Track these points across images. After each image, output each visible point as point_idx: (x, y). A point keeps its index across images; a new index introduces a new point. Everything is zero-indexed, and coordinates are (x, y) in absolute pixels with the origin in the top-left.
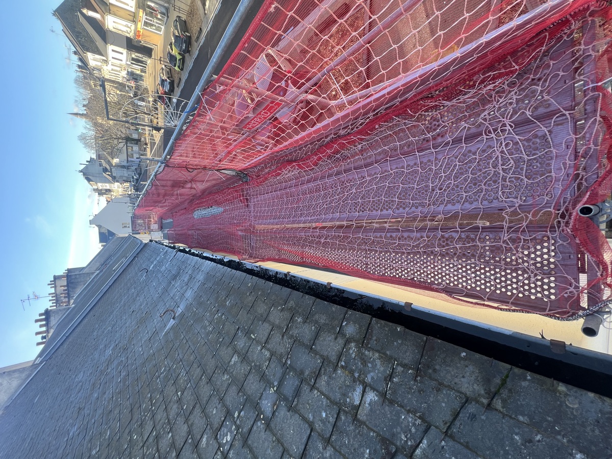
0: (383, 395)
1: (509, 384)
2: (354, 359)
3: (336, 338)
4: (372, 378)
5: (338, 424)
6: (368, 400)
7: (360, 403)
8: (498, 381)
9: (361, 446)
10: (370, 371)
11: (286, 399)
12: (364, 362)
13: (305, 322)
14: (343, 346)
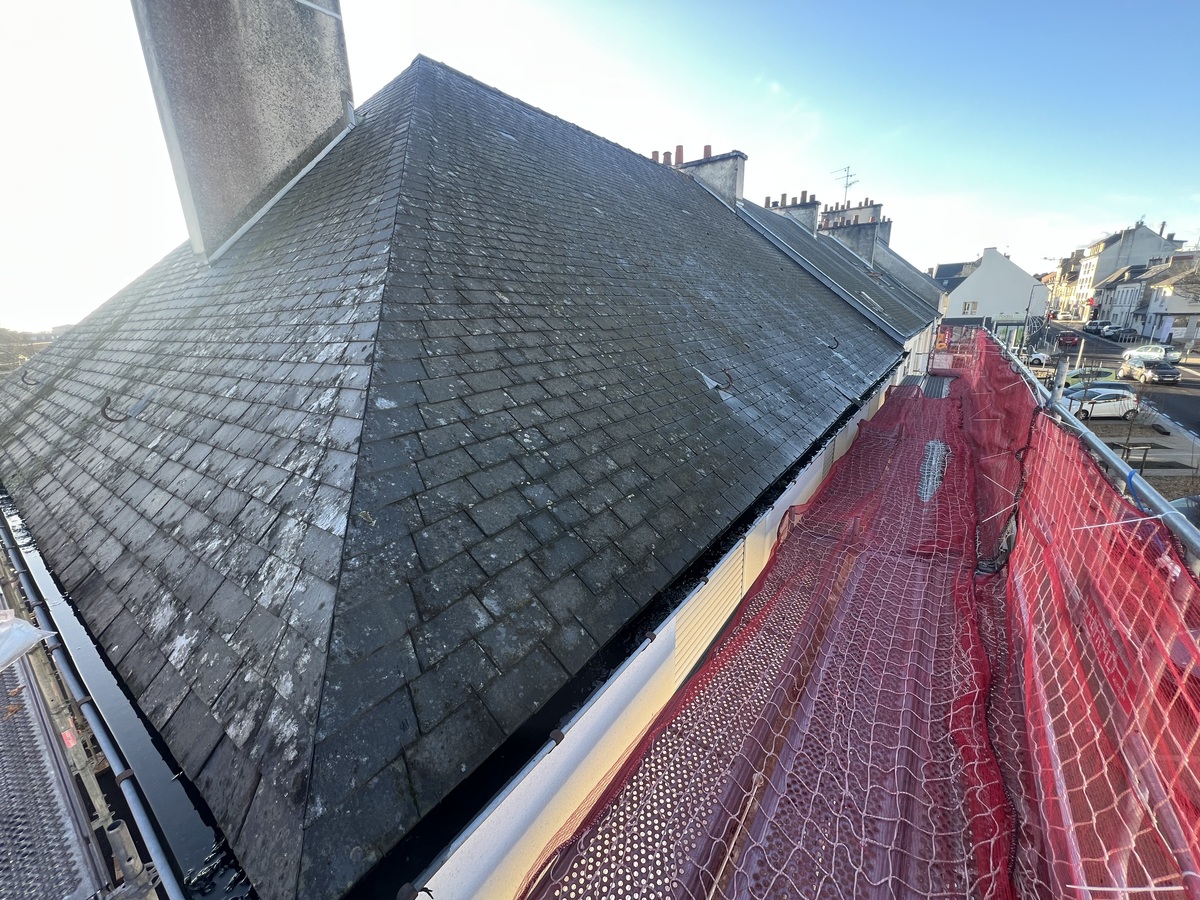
0: (475, 636)
1: (407, 796)
2: (532, 622)
3: (569, 610)
4: (500, 634)
5: (477, 569)
6: (480, 616)
7: (482, 603)
8: (418, 787)
9: (446, 584)
10: (508, 634)
11: (532, 516)
12: (521, 633)
13: (613, 576)
14: (555, 615)
